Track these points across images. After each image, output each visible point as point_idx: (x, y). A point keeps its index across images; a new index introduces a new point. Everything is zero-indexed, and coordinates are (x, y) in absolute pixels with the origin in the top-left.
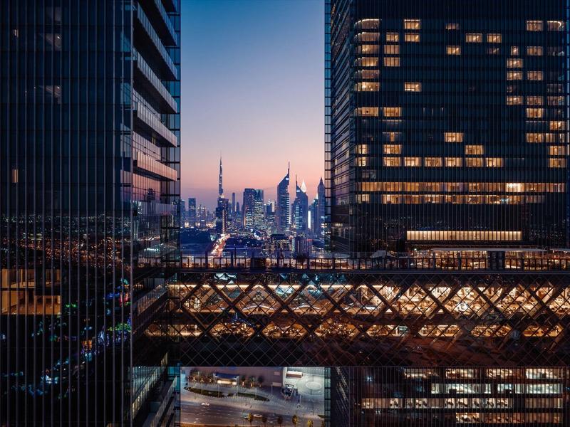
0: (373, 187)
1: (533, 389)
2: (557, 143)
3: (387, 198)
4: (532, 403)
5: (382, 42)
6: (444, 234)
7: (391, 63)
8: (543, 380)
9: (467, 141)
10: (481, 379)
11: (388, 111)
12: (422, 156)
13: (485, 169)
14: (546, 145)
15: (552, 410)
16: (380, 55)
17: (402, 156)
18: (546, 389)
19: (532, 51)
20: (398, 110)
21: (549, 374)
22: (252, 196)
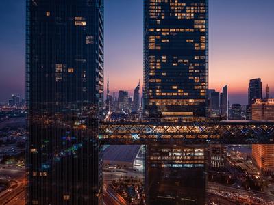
0: (153, 101)
1: (196, 154)
2: (202, 89)
3: (157, 104)
4: (196, 158)
5: (156, 62)
6: (172, 113)
7: (158, 68)
8: (199, 152)
9: (178, 89)
10: (182, 152)
11: (157, 81)
12: (167, 92)
13: (183, 96)
14: (200, 89)
15: (201, 160)
16: (155, 66)
17: (161, 92)
18: (200, 154)
19: (196, 65)
20: (160, 80)
21: (201, 150)
22: (123, 94)
